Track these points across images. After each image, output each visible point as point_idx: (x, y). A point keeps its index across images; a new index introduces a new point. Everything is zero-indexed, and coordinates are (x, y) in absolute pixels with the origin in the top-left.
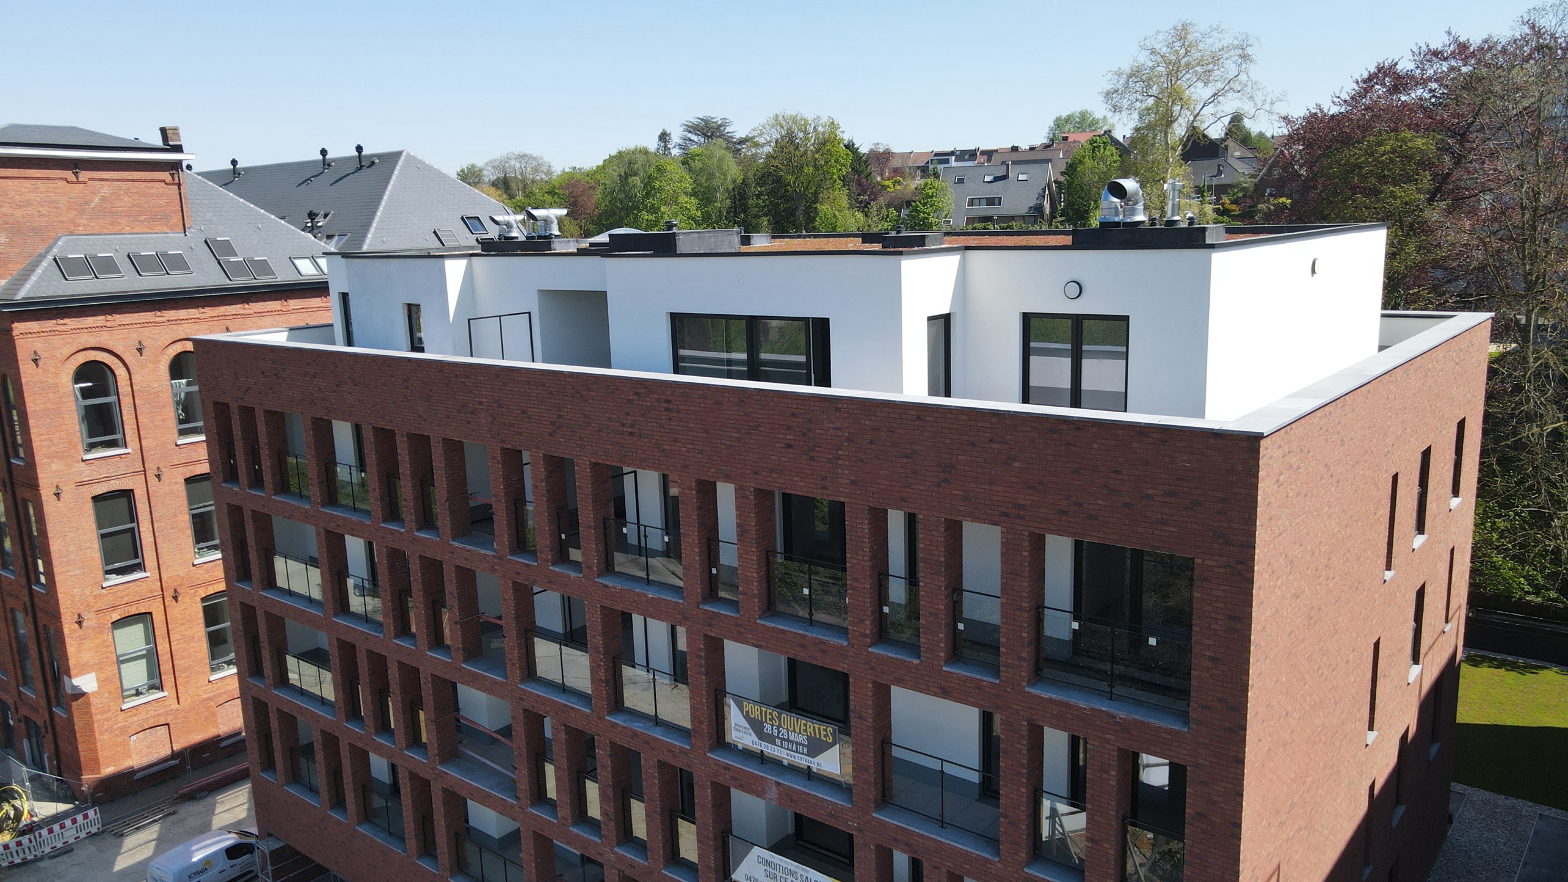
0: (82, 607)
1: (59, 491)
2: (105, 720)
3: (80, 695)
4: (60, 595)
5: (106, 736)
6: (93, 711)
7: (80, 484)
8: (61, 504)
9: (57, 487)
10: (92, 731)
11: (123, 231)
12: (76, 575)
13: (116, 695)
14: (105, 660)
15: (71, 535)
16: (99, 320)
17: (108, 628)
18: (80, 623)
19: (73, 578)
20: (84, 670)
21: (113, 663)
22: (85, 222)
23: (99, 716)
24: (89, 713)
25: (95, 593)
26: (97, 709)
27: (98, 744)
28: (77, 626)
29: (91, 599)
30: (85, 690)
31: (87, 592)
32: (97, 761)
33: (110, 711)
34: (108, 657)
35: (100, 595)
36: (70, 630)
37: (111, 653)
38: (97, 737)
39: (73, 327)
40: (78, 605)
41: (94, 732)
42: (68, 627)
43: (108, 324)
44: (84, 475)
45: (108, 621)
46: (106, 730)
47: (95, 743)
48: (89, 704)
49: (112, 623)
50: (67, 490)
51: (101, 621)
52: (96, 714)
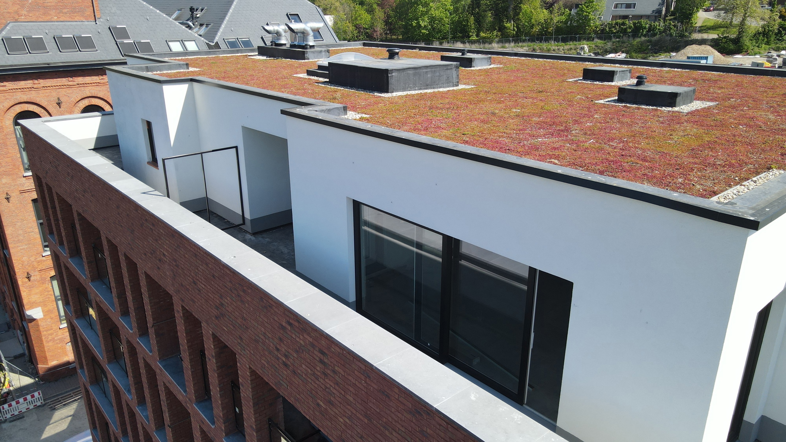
0: (30, 268)
1: (8, 197)
2: (49, 335)
3: (32, 320)
4: (14, 261)
5: (51, 344)
6: (41, 329)
7: (23, 192)
8: (10, 205)
9: (7, 194)
10: (42, 340)
11: (52, 20)
12: (24, 249)
13: (56, 320)
14: (47, 299)
15: (19, 224)
16: (28, 83)
17: (48, 280)
18: (28, 278)
19: (22, 251)
20: (34, 305)
21: (53, 301)
22: (26, 13)
23: (45, 333)
24: (38, 330)
25: (38, 259)
26: (44, 328)
27: (46, 349)
28: (27, 280)
29: (35, 263)
30: (35, 317)
31: (32, 259)
32: (46, 358)
33: (52, 329)
34: (49, 298)
35: (41, 261)
36: (23, 282)
37: (51, 295)
38: (45, 343)
39: (10, 88)
40: (27, 267)
41: (43, 341)
42: (21, 280)
43: (35, 86)
44: (25, 186)
45: (48, 276)
46: (51, 340)
47: (44, 348)
48: (38, 326)
49: (50, 277)
50: (14, 196)
51: (43, 276)
52: (43, 332)
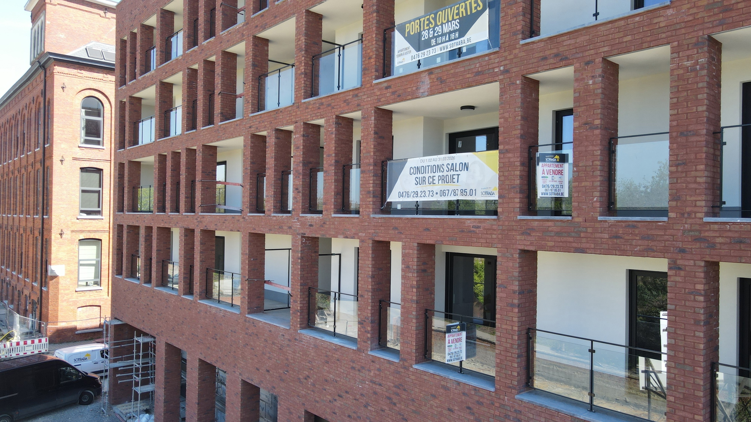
0: (64, 226)
1: (63, 159)
2: (65, 294)
3: (55, 277)
4: (53, 216)
5: (64, 304)
6: (60, 287)
7: (75, 159)
8: (63, 167)
10: (57, 299)
15: (65, 185)
17: (77, 242)
18: (61, 234)
19: (62, 209)
20: (60, 261)
21: (76, 263)
22: (106, 37)
25: (73, 221)
28: (59, 236)
29: (70, 223)
30: (58, 274)
31: (69, 218)
32: (57, 317)
33: (69, 290)
34: (73, 259)
35: (75, 223)
36: (55, 237)
39: (86, 76)
40: (62, 224)
44: (78, 155)
45: (77, 238)
46: (65, 300)
47: (58, 307)
48: (58, 283)
49: (79, 240)
50: (68, 160)
51: (73, 237)
52: (61, 290)
